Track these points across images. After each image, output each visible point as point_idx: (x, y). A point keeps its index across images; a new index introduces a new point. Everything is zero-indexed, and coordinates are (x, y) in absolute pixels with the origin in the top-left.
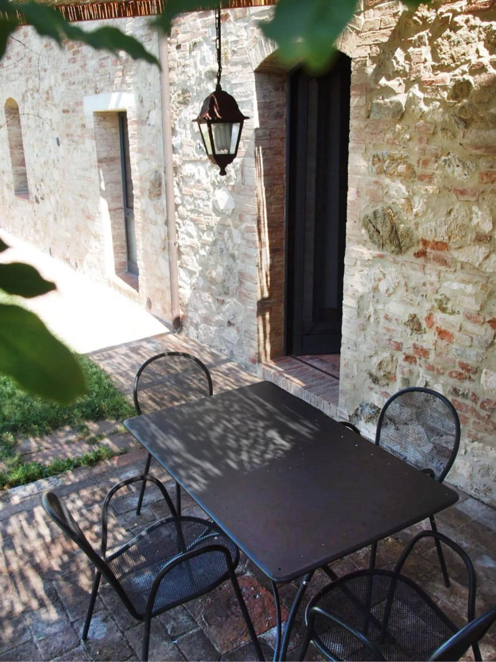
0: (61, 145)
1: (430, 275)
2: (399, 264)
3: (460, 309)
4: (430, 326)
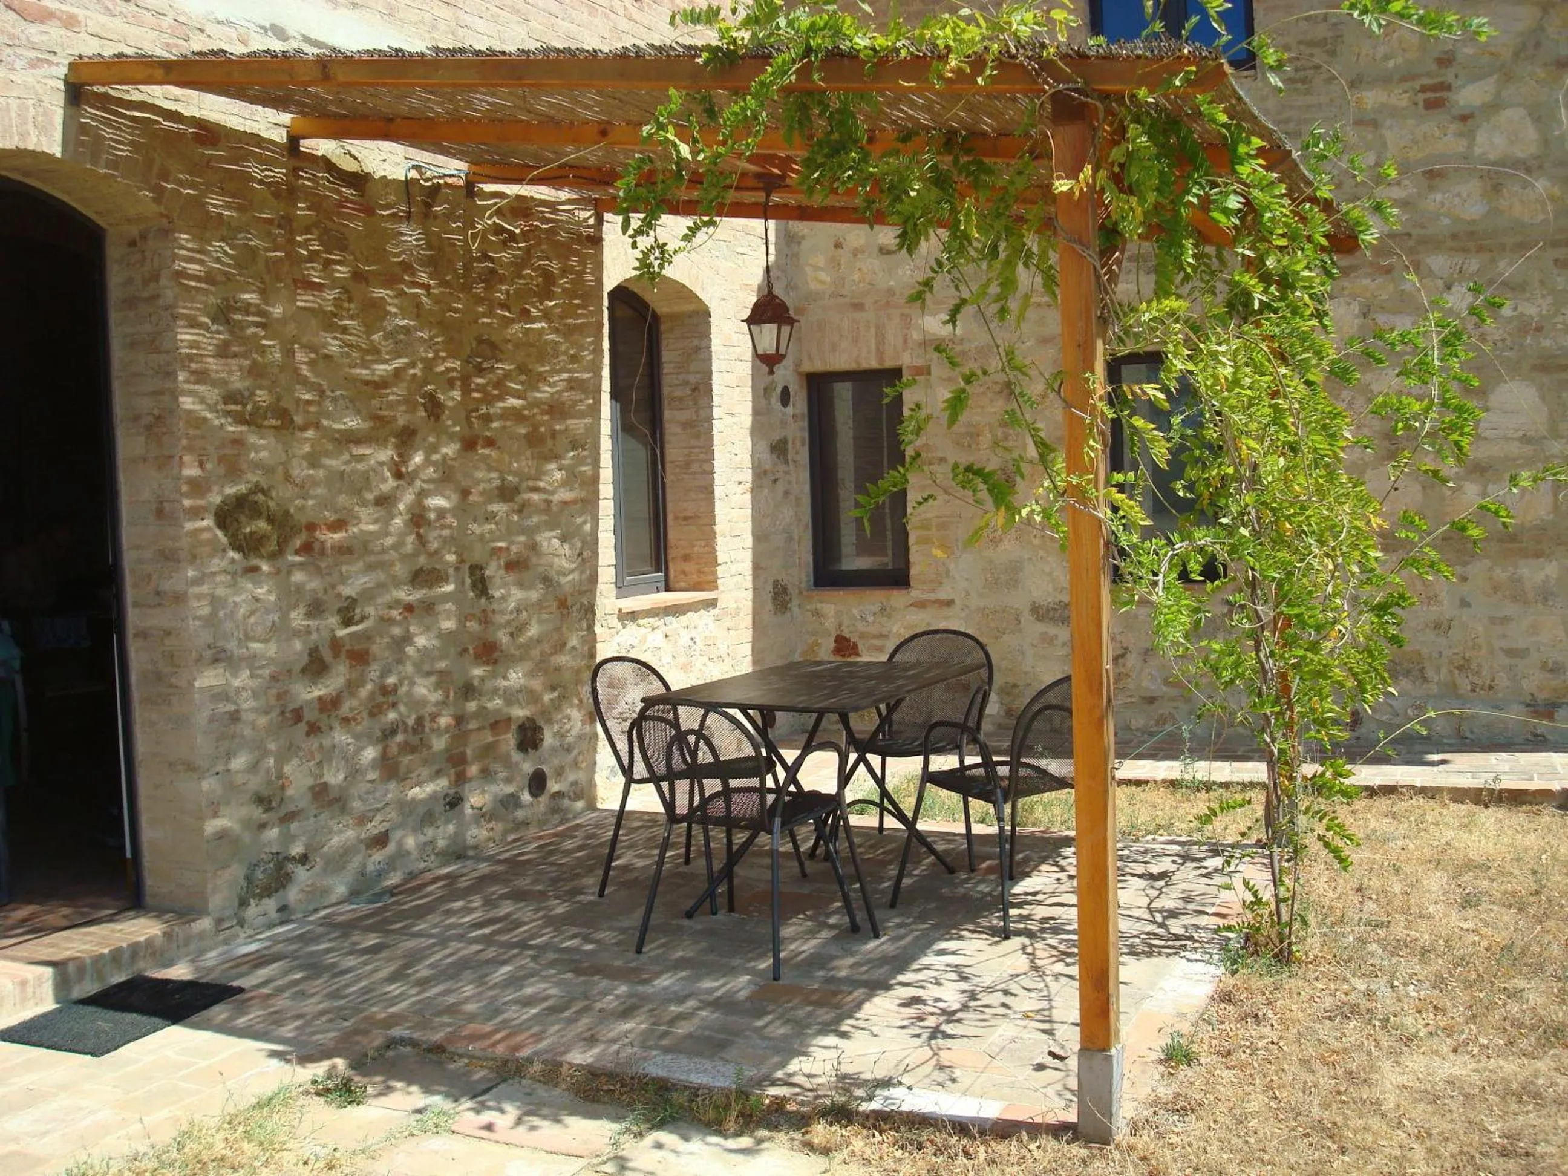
1: (331, 575)
2: (281, 574)
3: (370, 610)
4: (336, 655)
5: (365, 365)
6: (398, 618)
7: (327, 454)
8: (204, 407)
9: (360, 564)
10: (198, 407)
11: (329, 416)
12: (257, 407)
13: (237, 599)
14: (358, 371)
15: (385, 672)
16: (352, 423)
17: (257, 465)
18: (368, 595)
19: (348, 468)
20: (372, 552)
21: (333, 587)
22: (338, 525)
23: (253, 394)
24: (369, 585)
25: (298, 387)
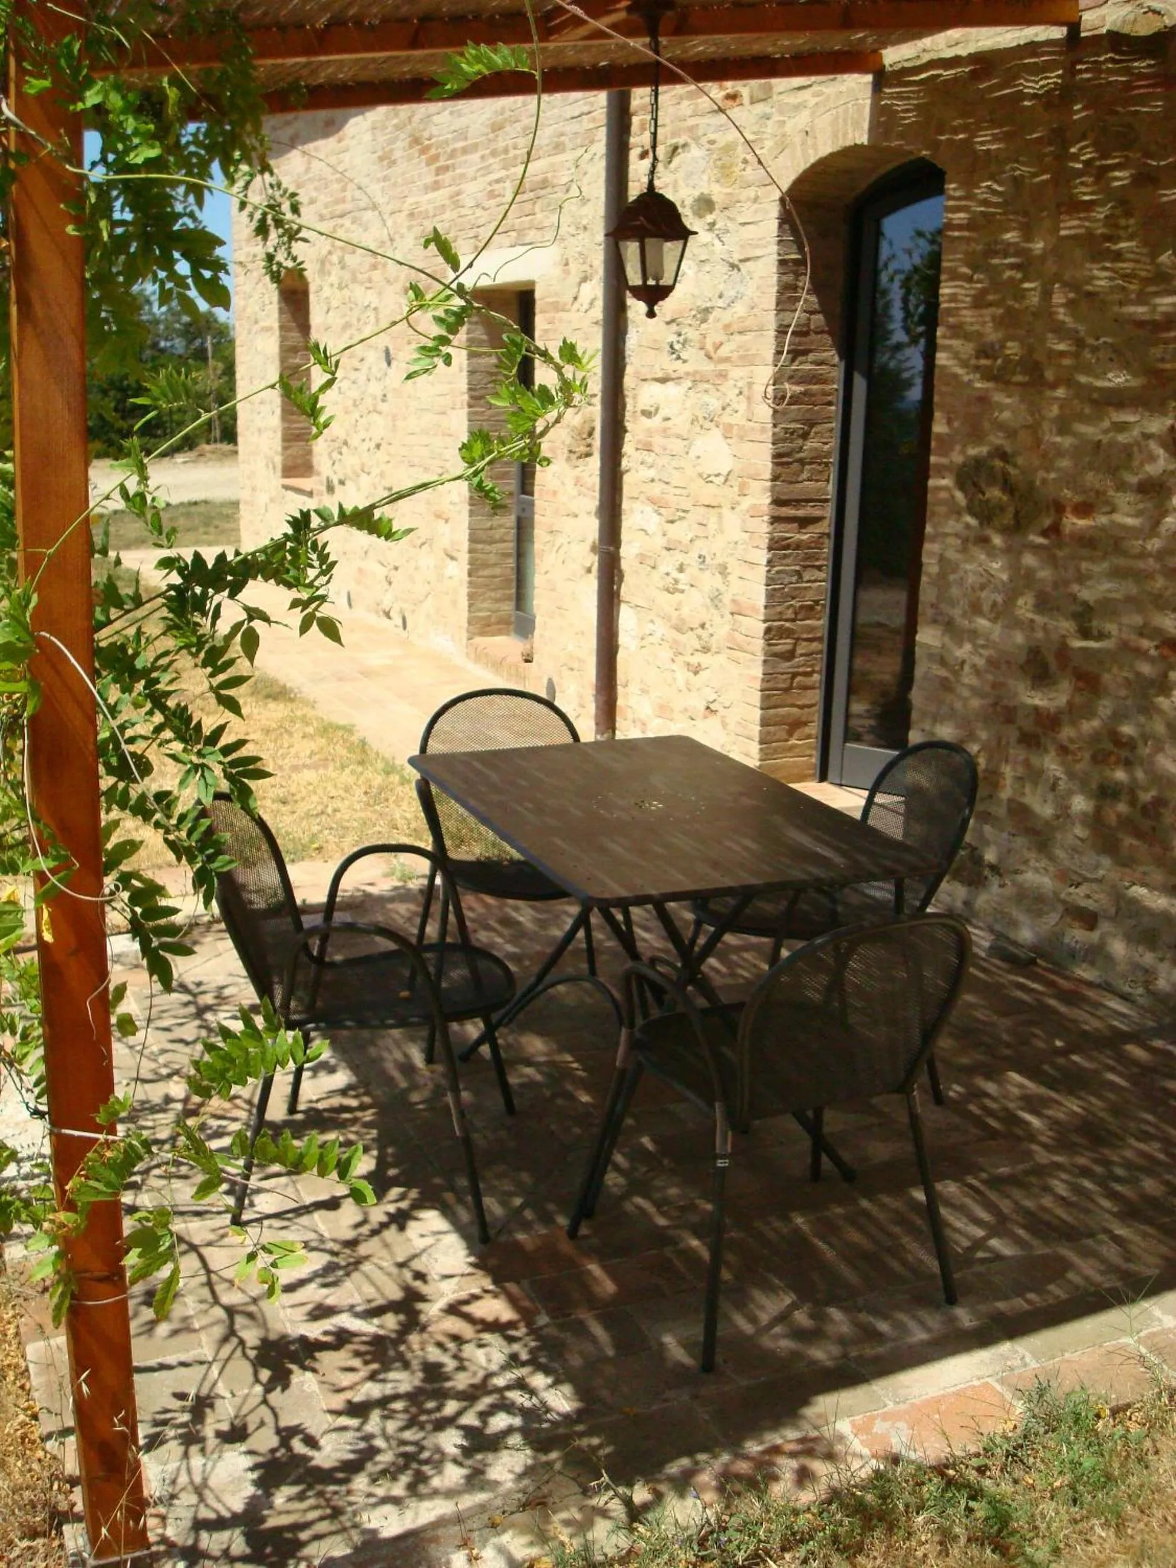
0: (394, 363)
1: (1066, 569)
2: (1012, 552)
3: (1111, 627)
4: (1063, 667)
5: (1142, 298)
6: (1153, 652)
7: (1081, 418)
8: (955, 362)
9: (1105, 565)
10: (950, 363)
11: (1088, 370)
12: (1007, 359)
13: (968, 567)
14: (1131, 309)
15: (1119, 716)
16: (1118, 379)
17: (1001, 426)
18: (1108, 607)
19: (1105, 439)
20: (1125, 554)
21: (1067, 583)
22: (1084, 509)
23: (1003, 347)
24: (1114, 595)
25: (1050, 335)
